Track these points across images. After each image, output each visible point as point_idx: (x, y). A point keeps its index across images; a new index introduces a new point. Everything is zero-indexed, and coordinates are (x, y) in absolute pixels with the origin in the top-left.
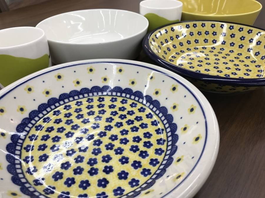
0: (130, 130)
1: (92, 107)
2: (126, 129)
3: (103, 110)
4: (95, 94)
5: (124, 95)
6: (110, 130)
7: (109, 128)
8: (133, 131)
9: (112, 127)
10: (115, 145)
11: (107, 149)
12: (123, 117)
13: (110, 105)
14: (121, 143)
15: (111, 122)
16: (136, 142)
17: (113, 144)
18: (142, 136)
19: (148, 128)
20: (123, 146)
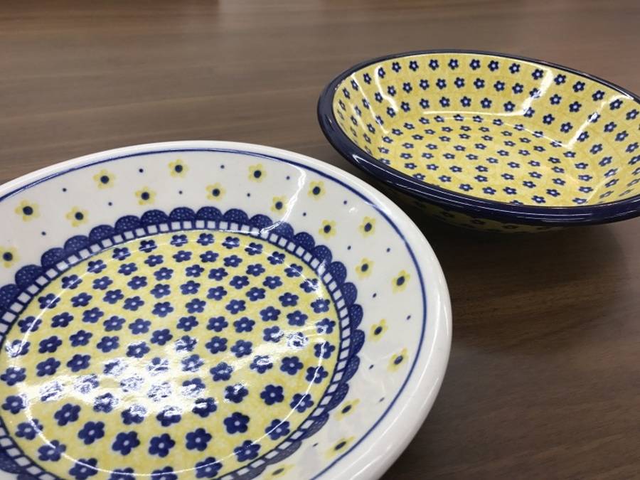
0: (247, 299)
1: (133, 267)
2: (238, 299)
3: (164, 269)
4: (129, 235)
5: (200, 224)
6: (200, 310)
7: (197, 305)
8: (254, 299)
9: (203, 303)
10: (227, 338)
11: (214, 351)
12: (217, 274)
13: (176, 253)
14: (239, 330)
15: (195, 291)
16: (270, 321)
17: (221, 337)
18: (278, 305)
19: (283, 285)
20: (246, 337)
